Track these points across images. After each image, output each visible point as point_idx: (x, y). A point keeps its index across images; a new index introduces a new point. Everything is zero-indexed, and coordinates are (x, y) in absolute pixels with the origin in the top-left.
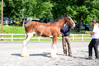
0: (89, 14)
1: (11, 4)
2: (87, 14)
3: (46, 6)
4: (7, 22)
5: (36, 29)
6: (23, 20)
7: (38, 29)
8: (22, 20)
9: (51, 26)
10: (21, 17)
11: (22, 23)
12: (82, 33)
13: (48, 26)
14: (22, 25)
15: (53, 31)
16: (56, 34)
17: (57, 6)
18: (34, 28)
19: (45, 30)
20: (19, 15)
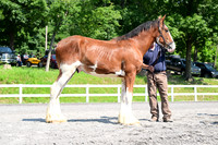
0: (211, 35)
1: (16, 15)
2: (205, 36)
3: (103, 17)
4: (6, 57)
5: (83, 55)
6: (47, 53)
7: (87, 55)
8: (43, 55)
9: (119, 46)
10: (41, 48)
11: (44, 60)
12: (193, 83)
13: (111, 46)
14: (44, 66)
15: (123, 59)
16: (133, 66)
17: (131, 17)
18: (77, 51)
19: (105, 57)
20: (36, 42)
